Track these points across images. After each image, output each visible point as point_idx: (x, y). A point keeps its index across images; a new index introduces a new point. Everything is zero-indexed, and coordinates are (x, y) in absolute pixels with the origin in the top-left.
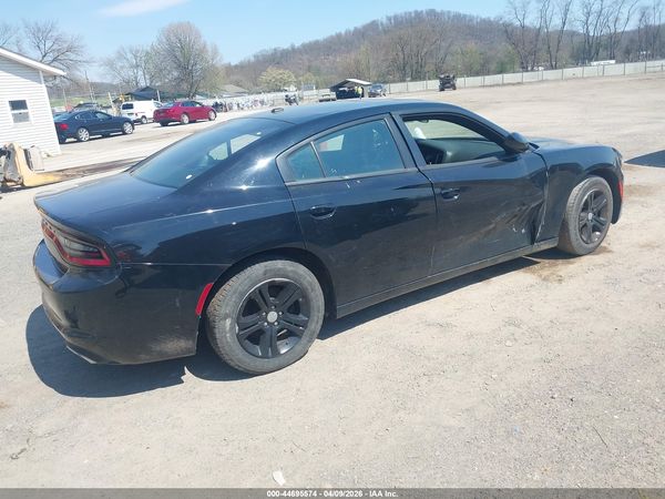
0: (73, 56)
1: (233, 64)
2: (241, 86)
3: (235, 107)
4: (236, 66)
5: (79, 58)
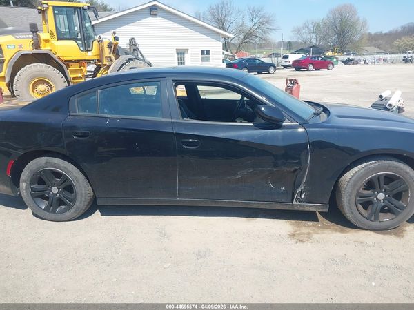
0: (268, 26)
1: (384, 32)
2: (380, 48)
3: (362, 62)
4: (386, 34)
5: (271, 27)
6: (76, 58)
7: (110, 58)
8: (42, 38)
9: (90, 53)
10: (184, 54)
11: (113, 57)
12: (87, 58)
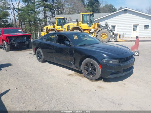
6: (87, 29)
7: (97, 28)
8: (79, 23)
9: (91, 27)
10: (136, 27)
11: (98, 28)
12: (90, 29)
